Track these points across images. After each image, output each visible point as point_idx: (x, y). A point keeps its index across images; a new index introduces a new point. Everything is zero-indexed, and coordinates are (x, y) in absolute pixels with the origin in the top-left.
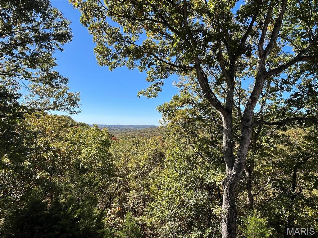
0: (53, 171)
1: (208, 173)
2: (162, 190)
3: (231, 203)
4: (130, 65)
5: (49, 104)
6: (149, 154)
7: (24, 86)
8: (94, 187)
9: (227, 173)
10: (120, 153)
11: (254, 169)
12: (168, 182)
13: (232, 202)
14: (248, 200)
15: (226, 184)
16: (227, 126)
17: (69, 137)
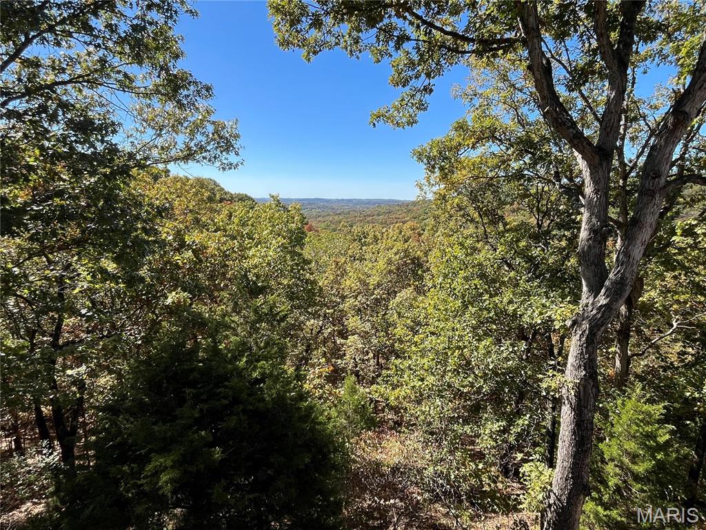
0: (196, 290)
1: (529, 303)
2: (420, 336)
3: (590, 368)
4: (351, 45)
5: (176, 149)
6: (390, 262)
7: (122, 107)
8: (279, 324)
9: (583, 301)
10: (324, 257)
11: (640, 299)
12: (435, 320)
13: (589, 365)
14: (618, 364)
15: (580, 325)
16: (596, 191)
17: (221, 223)
